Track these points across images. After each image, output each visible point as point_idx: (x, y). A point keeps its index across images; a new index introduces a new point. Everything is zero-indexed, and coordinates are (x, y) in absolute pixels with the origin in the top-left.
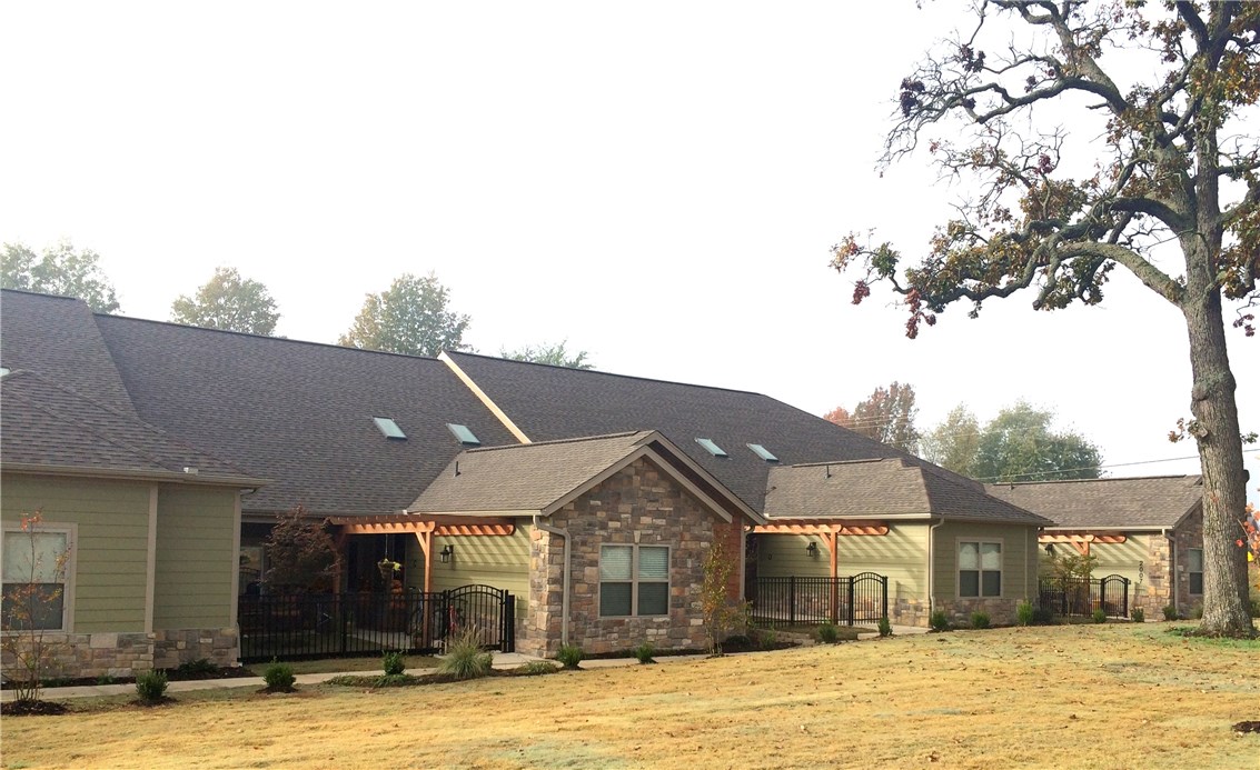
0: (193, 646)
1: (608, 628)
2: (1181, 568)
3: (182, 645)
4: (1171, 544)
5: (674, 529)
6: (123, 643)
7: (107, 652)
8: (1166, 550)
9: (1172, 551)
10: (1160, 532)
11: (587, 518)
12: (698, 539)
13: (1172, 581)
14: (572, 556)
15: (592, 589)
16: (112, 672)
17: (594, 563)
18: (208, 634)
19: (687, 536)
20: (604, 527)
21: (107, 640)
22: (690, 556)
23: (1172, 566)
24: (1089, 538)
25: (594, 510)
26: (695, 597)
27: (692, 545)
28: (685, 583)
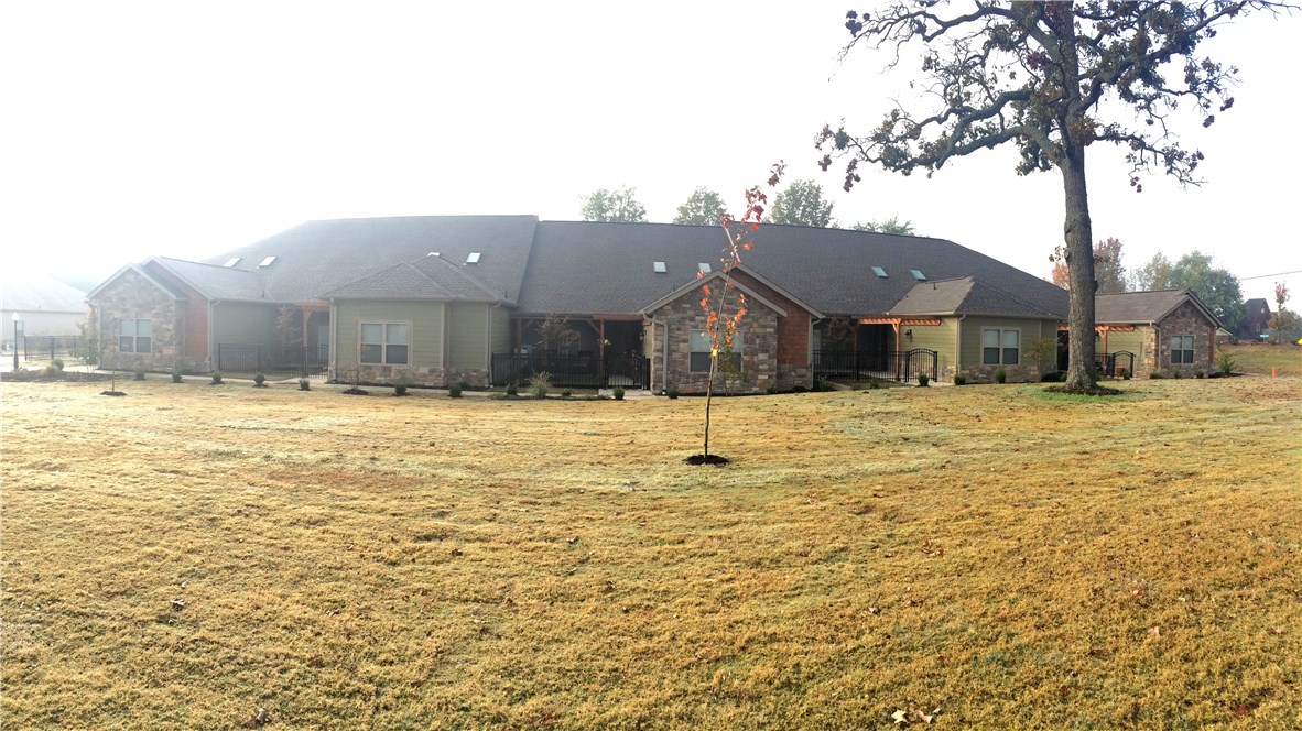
0: (468, 375)
1: (696, 379)
2: (1164, 347)
3: (463, 375)
4: (1157, 332)
5: (747, 321)
6: (431, 372)
7: (424, 375)
8: (1153, 336)
9: (1157, 336)
10: (1148, 324)
11: (681, 315)
12: (764, 326)
13: (1157, 355)
14: (669, 336)
15: (684, 356)
16: (427, 384)
17: (685, 341)
18: (474, 371)
19: (755, 325)
20: (692, 319)
21: (424, 370)
22: (758, 337)
23: (1157, 345)
24: (1107, 328)
25: (684, 310)
26: (762, 362)
27: (759, 331)
28: (754, 353)
